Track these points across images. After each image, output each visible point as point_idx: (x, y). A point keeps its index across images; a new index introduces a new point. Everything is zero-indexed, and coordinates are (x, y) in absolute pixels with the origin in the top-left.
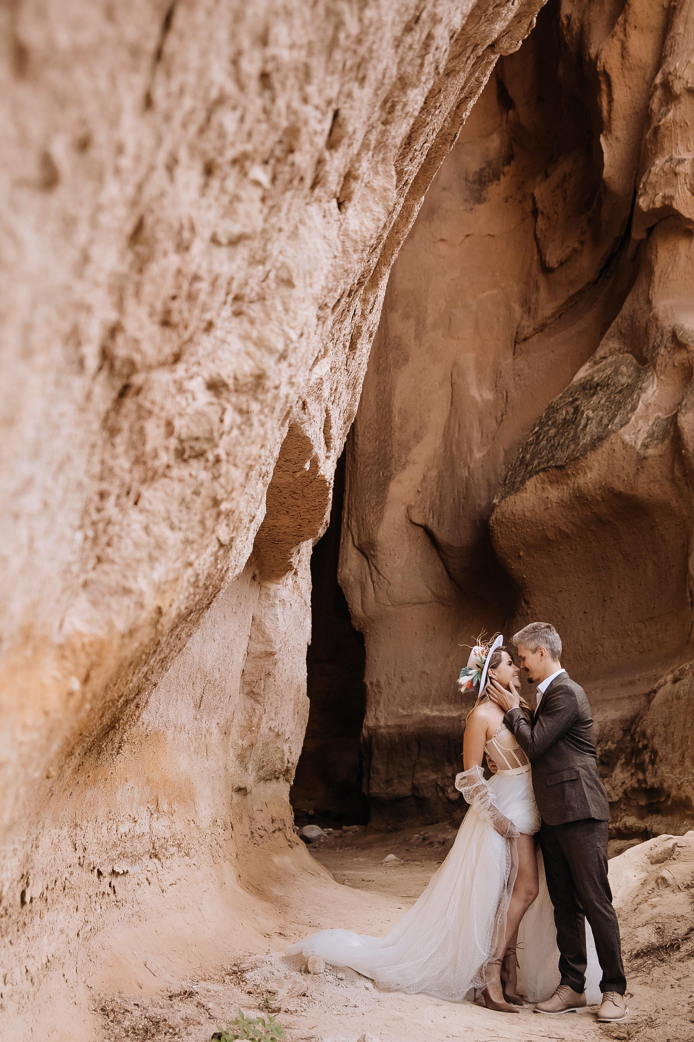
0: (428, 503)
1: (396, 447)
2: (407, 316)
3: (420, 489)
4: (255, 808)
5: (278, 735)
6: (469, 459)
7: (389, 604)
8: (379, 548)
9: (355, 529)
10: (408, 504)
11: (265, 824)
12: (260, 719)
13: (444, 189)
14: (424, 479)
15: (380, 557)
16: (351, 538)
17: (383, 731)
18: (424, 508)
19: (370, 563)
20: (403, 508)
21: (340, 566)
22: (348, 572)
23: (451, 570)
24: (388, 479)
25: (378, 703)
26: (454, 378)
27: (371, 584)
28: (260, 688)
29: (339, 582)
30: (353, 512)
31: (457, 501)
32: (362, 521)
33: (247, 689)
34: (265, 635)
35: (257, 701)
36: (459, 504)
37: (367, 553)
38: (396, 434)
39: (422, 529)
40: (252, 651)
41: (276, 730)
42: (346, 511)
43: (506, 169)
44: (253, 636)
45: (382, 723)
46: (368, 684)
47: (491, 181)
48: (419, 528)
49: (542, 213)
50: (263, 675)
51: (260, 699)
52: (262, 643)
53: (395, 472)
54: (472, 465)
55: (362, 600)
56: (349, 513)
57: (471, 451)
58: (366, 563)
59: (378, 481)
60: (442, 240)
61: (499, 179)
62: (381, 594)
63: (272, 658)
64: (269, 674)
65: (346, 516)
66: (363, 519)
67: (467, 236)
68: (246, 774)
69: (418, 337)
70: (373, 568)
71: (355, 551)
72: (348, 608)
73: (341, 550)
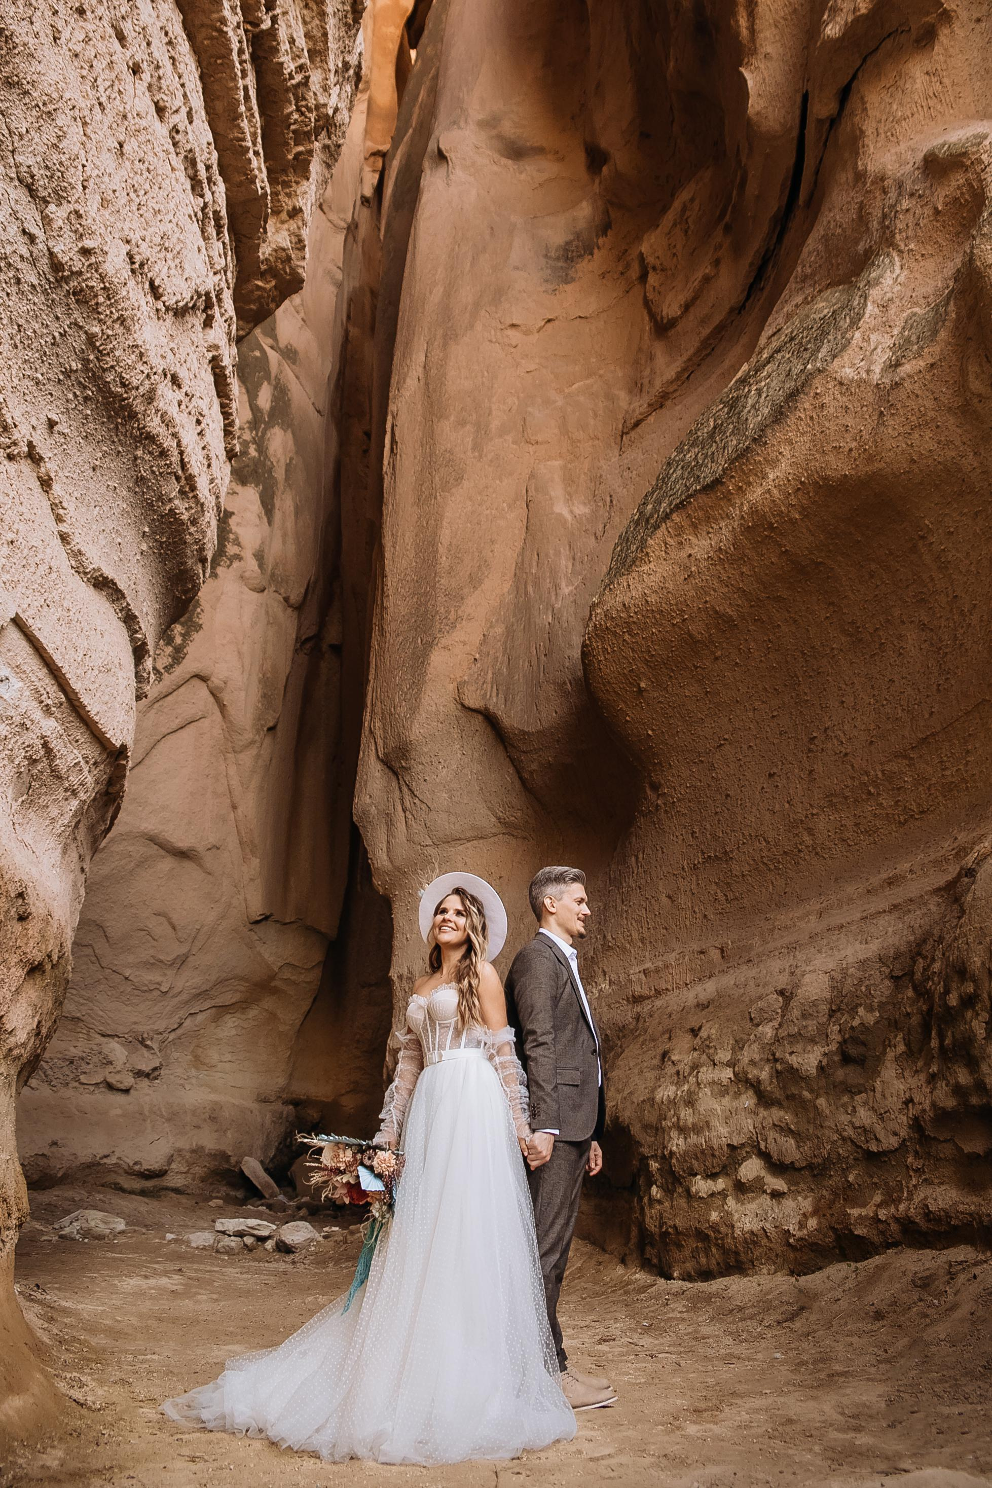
0: (490, 675)
1: (441, 599)
2: (462, 423)
3: (477, 656)
6: (553, 598)
7: (429, 842)
8: (413, 755)
9: (379, 733)
10: (459, 680)
13: (516, 268)
14: (484, 641)
15: (416, 768)
16: (373, 748)
18: (484, 682)
19: (402, 782)
20: (452, 687)
21: (356, 793)
22: (368, 801)
23: (526, 776)
24: (429, 646)
26: (530, 493)
27: (402, 814)
29: (355, 819)
30: (378, 709)
31: (534, 662)
32: (389, 718)
36: (539, 666)
37: (396, 765)
38: (442, 581)
39: (480, 717)
42: (369, 710)
43: (601, 241)
46: (395, 978)
47: (580, 256)
48: (475, 715)
49: (654, 268)
53: (439, 635)
54: (558, 606)
55: (388, 842)
56: (372, 712)
57: (557, 587)
58: (394, 783)
59: (413, 654)
60: (513, 326)
61: (592, 254)
62: (416, 827)
65: (368, 718)
66: (391, 714)
67: (549, 321)
69: (476, 447)
70: (405, 789)
71: (379, 766)
72: (368, 858)
73: (360, 769)
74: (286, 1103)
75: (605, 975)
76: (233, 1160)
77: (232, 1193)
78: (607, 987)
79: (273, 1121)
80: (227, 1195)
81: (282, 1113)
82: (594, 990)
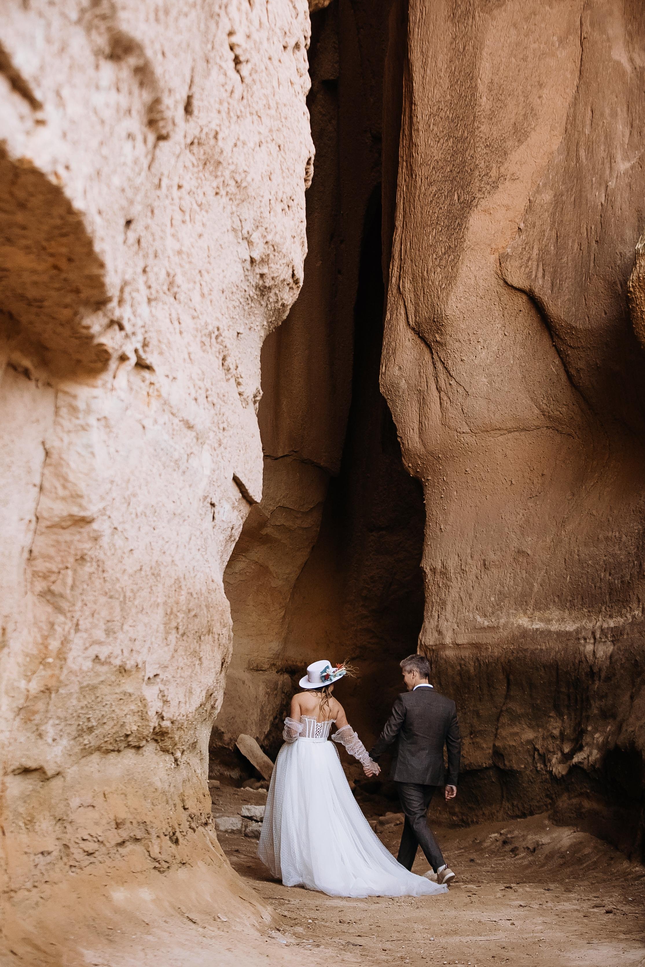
0: (536, 251)
1: (481, 150)
3: (522, 226)
4: (75, 802)
5: (123, 670)
6: (608, 172)
7: (466, 429)
8: (449, 329)
9: (409, 296)
10: (501, 251)
11: (98, 831)
12: (65, 641)
14: (530, 208)
15: (452, 345)
16: (403, 312)
17: (449, 653)
18: (529, 259)
19: (435, 356)
20: (493, 258)
21: (383, 361)
22: (397, 373)
23: (573, 372)
24: (467, 206)
25: (443, 603)
26: (584, 27)
27: (436, 393)
28: (64, 584)
29: (382, 390)
30: (407, 266)
31: (585, 246)
32: (421, 282)
33: (40, 586)
34: (69, 485)
35: (59, 609)
36: (589, 252)
37: (430, 338)
38: (483, 128)
39: (524, 297)
40: (45, 514)
41: (117, 662)
42: (397, 263)
44: (47, 485)
45: (448, 640)
46: (428, 571)
48: (519, 294)
50: (71, 560)
51: (65, 605)
52: (64, 499)
53: (479, 195)
54: (612, 184)
55: (420, 422)
56: (401, 268)
57: (611, 158)
58: (427, 356)
59: (449, 211)
62: (453, 412)
63: (86, 530)
64: (82, 558)
65: (395, 272)
66: (423, 278)
68: (40, 742)
70: (439, 365)
71: (410, 334)
72: (397, 436)
73: (386, 332)
74: (280, 671)
75: (639, 602)
76: (226, 737)
77: (227, 773)
78: (640, 614)
79: (267, 693)
80: (221, 774)
81: (276, 684)
82: (628, 615)
